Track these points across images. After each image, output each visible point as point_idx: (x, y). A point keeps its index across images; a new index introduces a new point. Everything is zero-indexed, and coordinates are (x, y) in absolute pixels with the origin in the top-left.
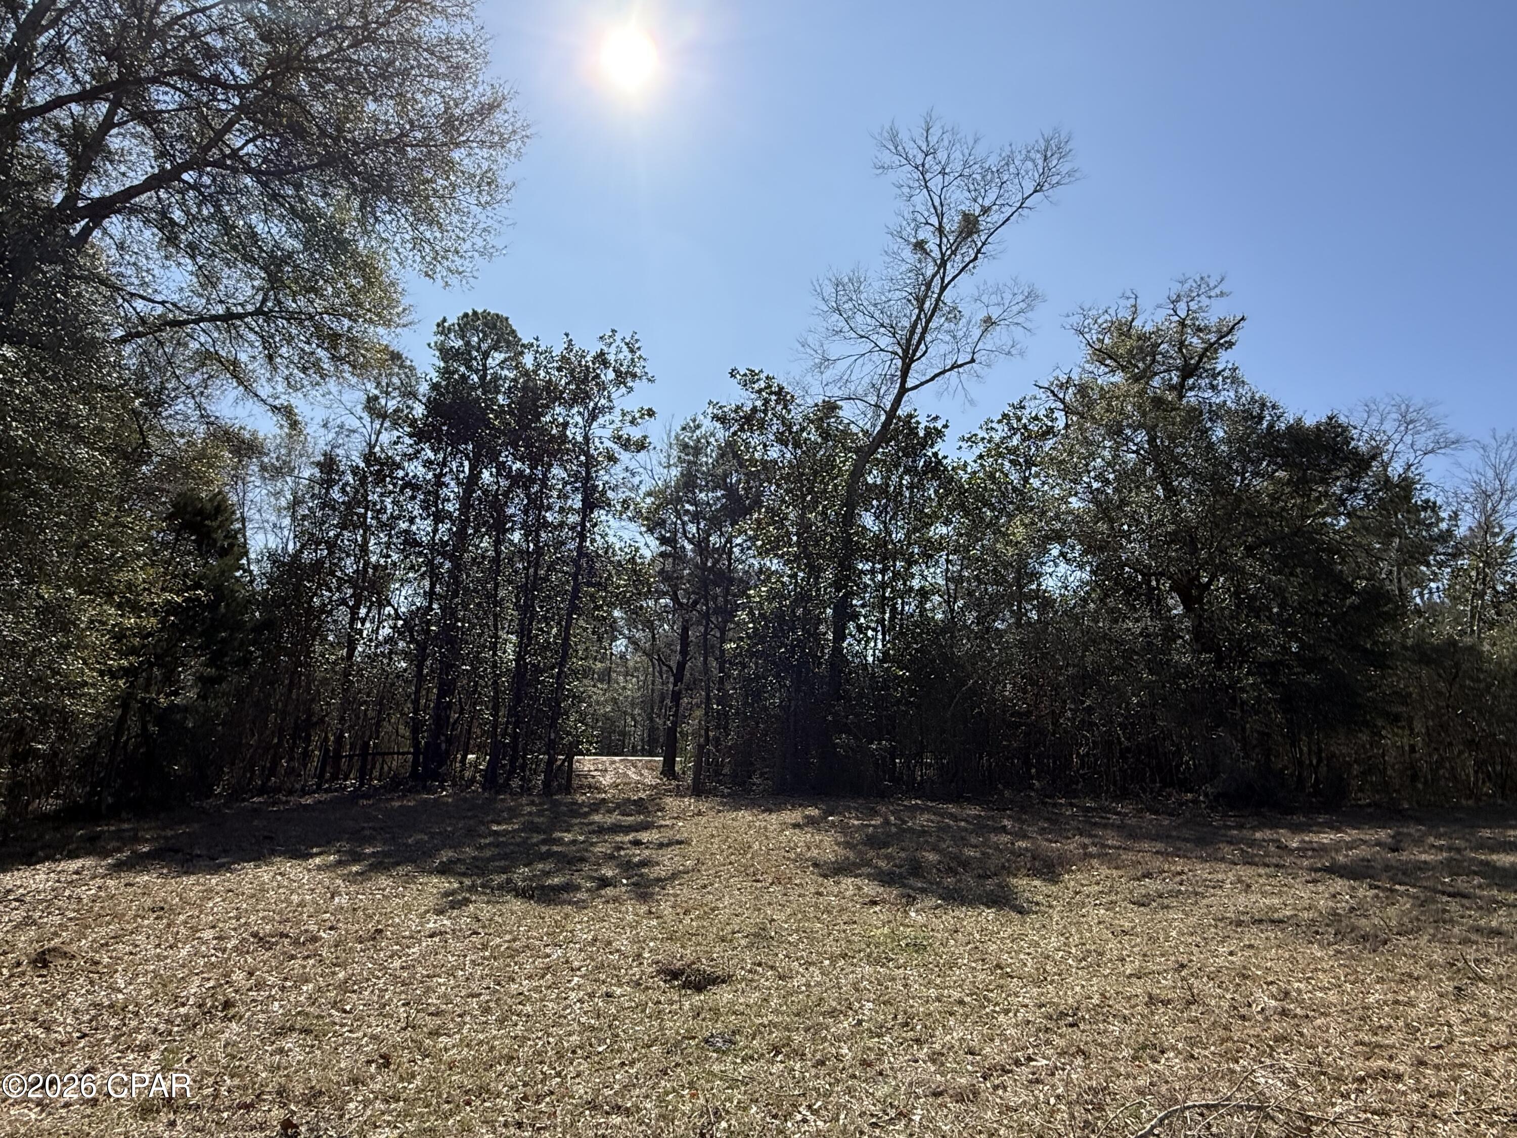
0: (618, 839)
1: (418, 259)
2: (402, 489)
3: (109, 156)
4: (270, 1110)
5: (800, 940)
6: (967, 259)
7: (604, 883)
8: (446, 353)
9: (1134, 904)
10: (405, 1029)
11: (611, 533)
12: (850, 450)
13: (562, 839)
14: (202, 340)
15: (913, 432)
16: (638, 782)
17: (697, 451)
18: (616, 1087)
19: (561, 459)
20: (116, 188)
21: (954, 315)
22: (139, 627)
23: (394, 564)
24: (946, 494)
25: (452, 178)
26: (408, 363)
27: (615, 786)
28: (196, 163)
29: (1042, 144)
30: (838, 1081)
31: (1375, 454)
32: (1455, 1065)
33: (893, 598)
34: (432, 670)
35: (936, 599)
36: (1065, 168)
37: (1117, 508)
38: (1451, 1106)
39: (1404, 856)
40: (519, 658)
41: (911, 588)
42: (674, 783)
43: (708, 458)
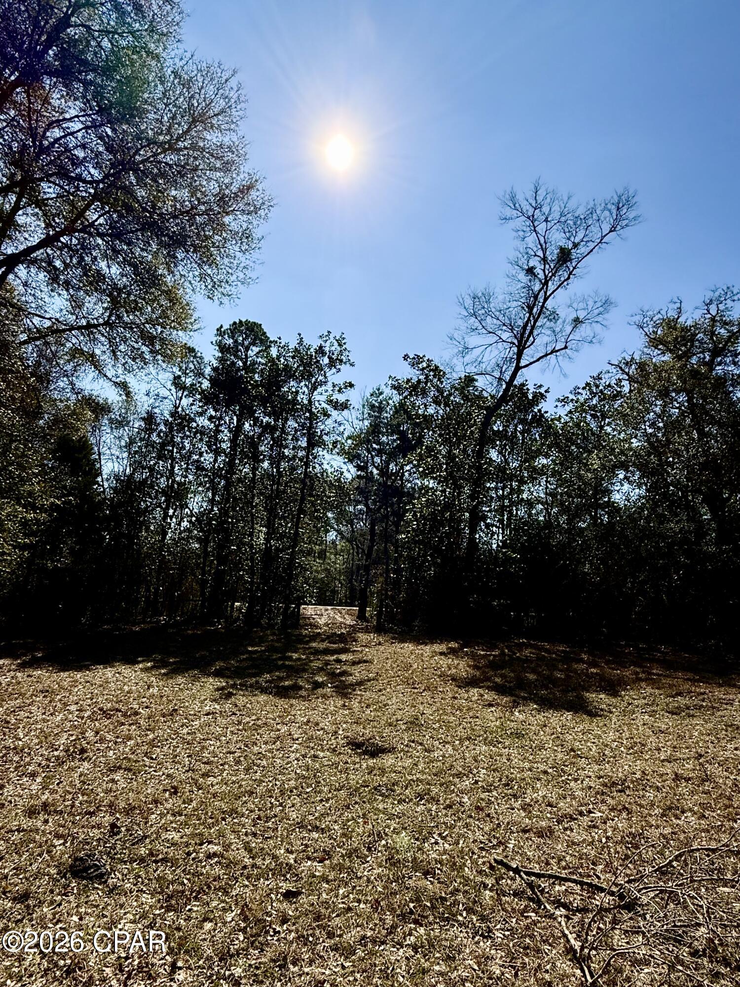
0: (327, 658)
1: (203, 287)
2: (195, 433)
3: (17, 227)
4: (104, 817)
5: (440, 727)
6: (562, 279)
7: (317, 685)
8: (223, 348)
9: (669, 712)
10: (188, 771)
11: (325, 462)
12: (482, 408)
13: (291, 657)
14: (74, 342)
15: (525, 395)
16: (341, 623)
17: (381, 409)
18: (317, 815)
19: (294, 415)
20: (22, 248)
21: (554, 317)
22: (36, 519)
23: (190, 482)
24: (546, 438)
25: (224, 235)
26: (199, 354)
27: (327, 625)
28: (69, 230)
29: (616, 199)
30: (459, 819)
33: (509, 506)
34: (213, 549)
35: (539, 507)
36: (632, 214)
37: (664, 446)
40: (267, 542)
41: (522, 500)
42: (365, 624)
43: (388, 414)
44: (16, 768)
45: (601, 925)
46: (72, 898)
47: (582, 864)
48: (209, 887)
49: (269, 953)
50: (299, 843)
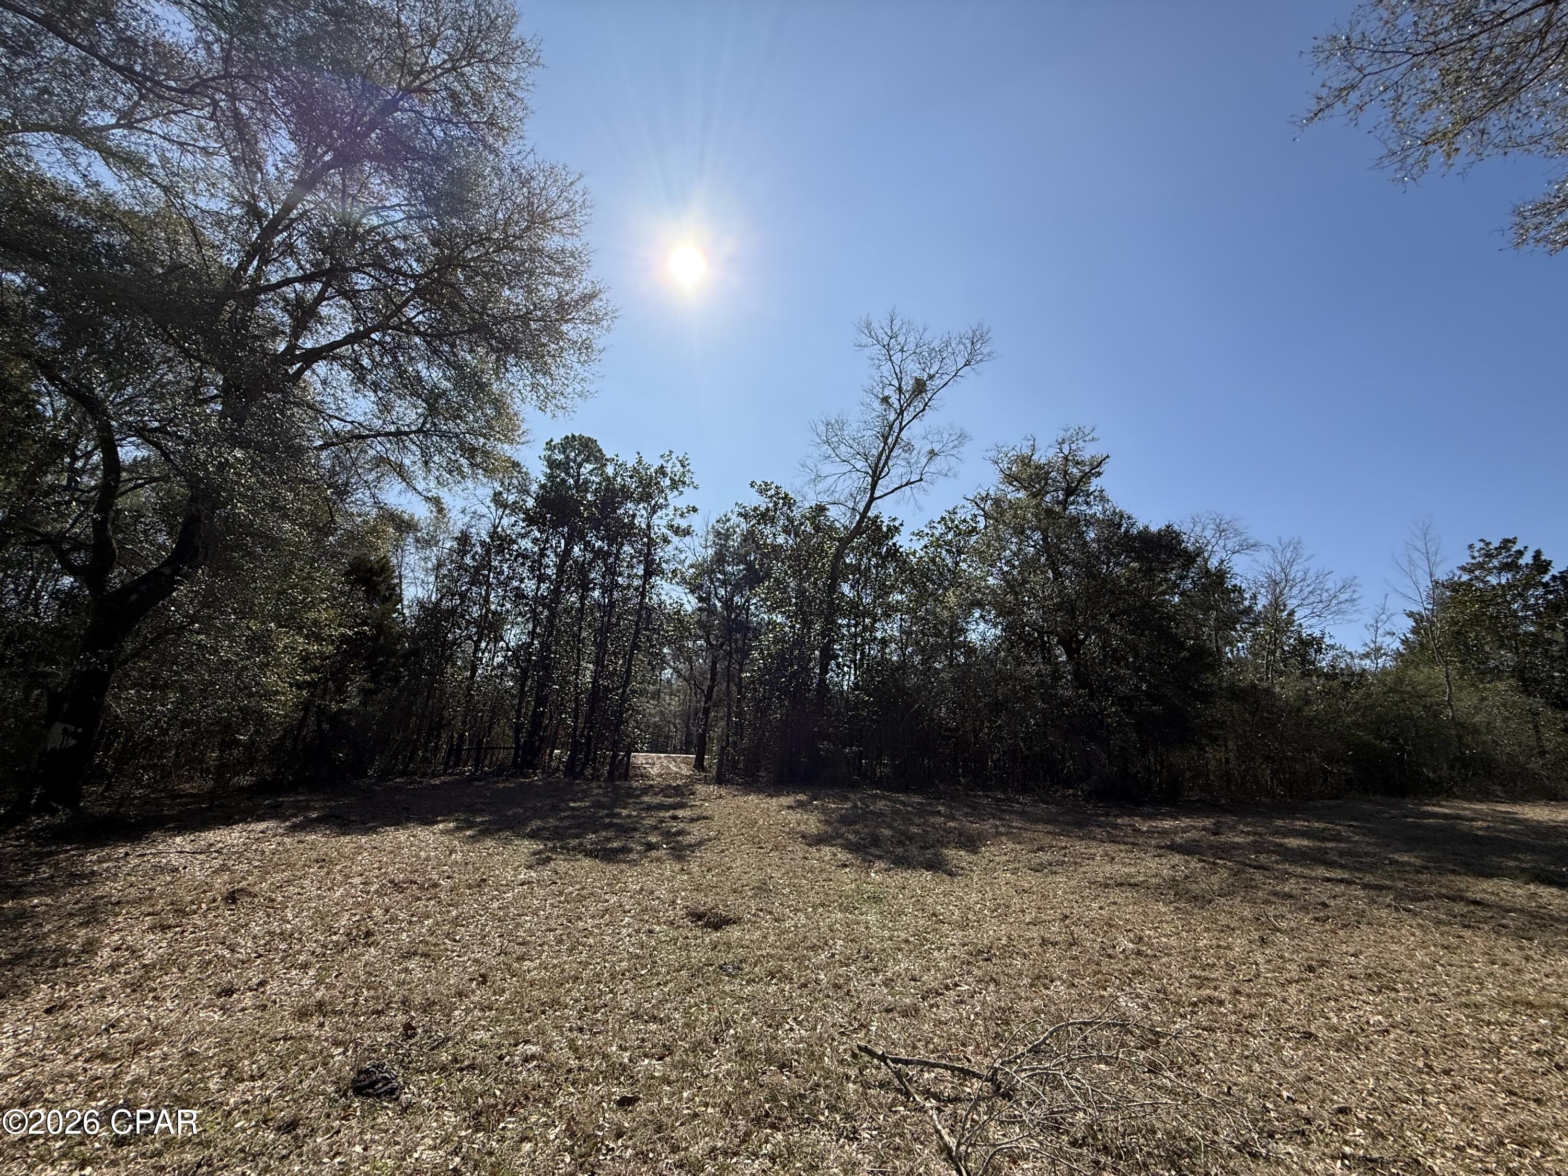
0: (661, 814)
1: (535, 398)
2: (517, 556)
3: (320, 320)
4: (395, 1016)
5: (791, 892)
6: (918, 410)
7: (650, 847)
8: (551, 463)
9: (1031, 870)
10: (499, 955)
11: (664, 593)
12: (834, 539)
13: (620, 813)
14: (378, 449)
15: (879, 528)
16: (676, 773)
17: (727, 537)
18: (654, 1001)
19: (630, 540)
20: (324, 342)
21: (909, 448)
22: (320, 652)
23: (507, 611)
24: (901, 572)
25: (561, 344)
26: (524, 470)
27: (660, 775)
28: (382, 327)
29: (970, 334)
30: (816, 999)
31: (1199, 552)
32: (1261, 994)
33: (862, 645)
34: (531, 689)
35: (893, 646)
36: (986, 350)
37: (1020, 585)
38: (1259, 1025)
39: (1223, 839)
40: (595, 681)
41: (876, 638)
42: (703, 774)
43: (734, 542)
45: (975, 1117)
46: (354, 1123)
47: (950, 1046)
48: (527, 1098)
50: (634, 1037)
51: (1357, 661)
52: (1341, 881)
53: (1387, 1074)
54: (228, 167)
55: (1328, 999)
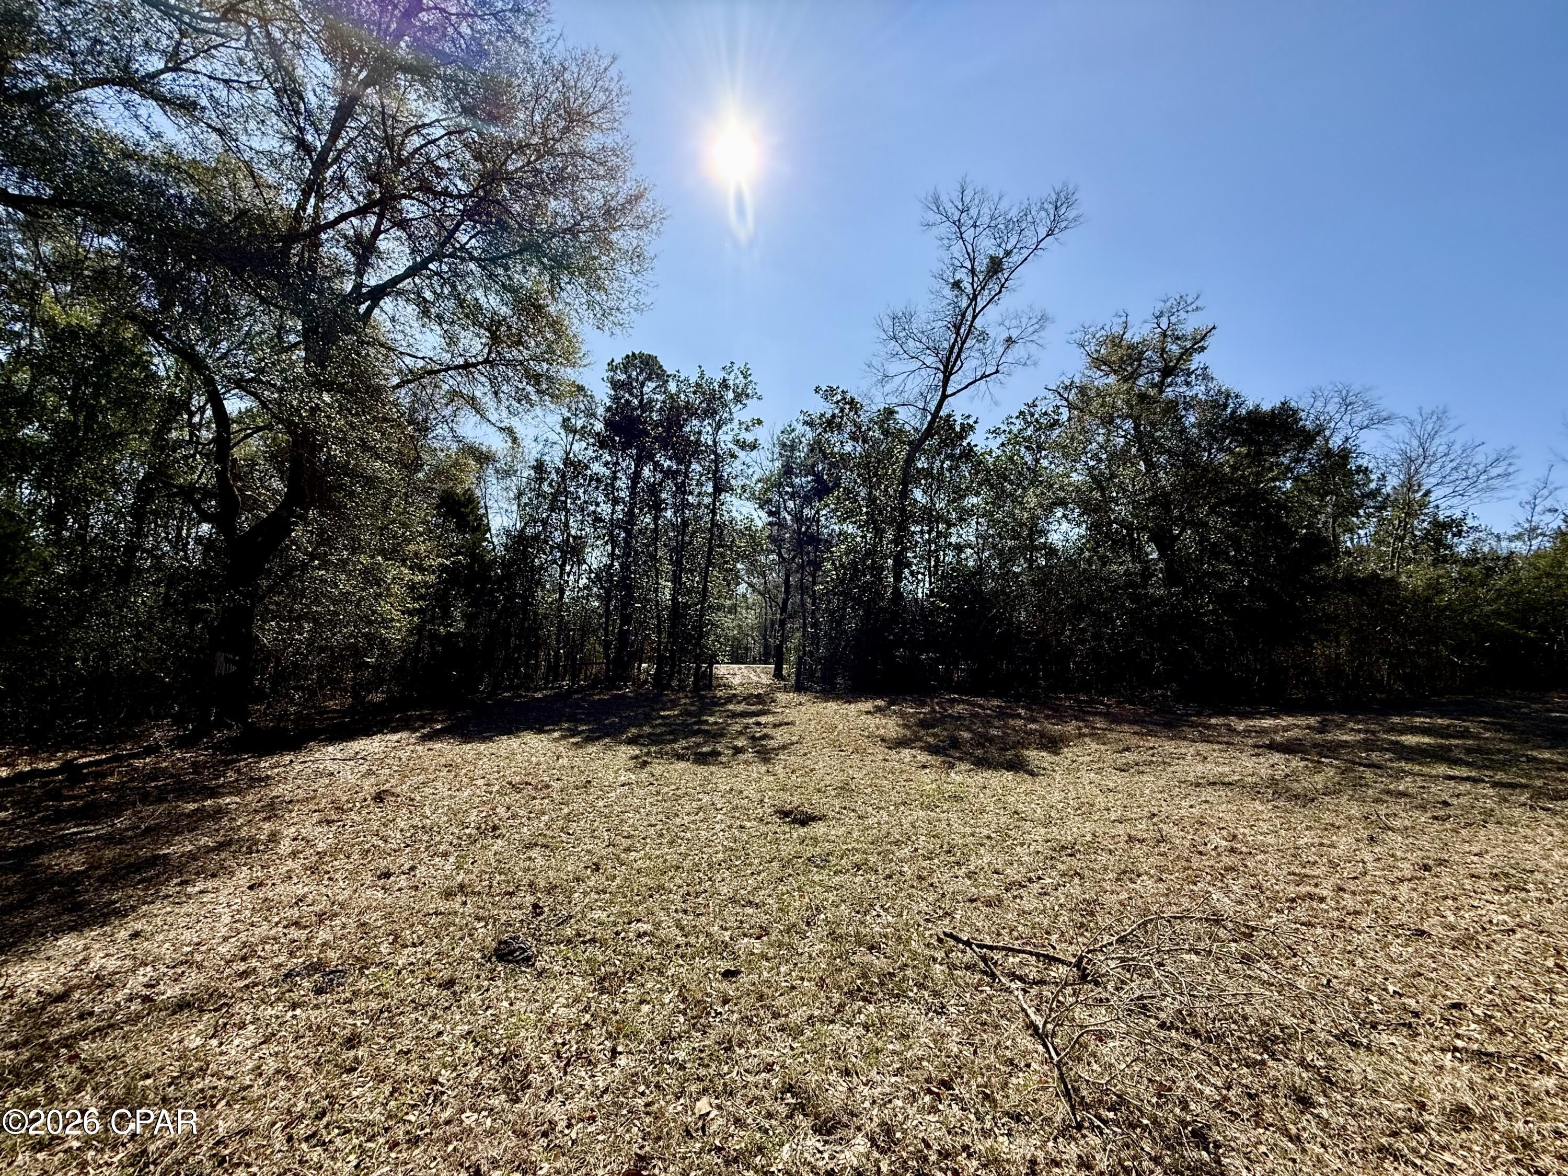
0: (745, 721)
1: (592, 316)
2: (590, 481)
3: (380, 255)
4: (525, 897)
5: (873, 792)
6: (993, 293)
7: (738, 751)
8: (615, 385)
9: (1117, 770)
10: (608, 846)
11: (734, 509)
12: (904, 443)
13: (707, 721)
14: (451, 383)
15: (952, 427)
16: (757, 682)
17: (793, 448)
18: (749, 889)
19: (697, 458)
20: (387, 278)
21: (983, 337)
22: (424, 582)
23: (587, 535)
24: (977, 473)
25: (612, 255)
26: (589, 393)
27: (741, 685)
28: (437, 256)
29: (1054, 197)
30: (901, 889)
31: (1320, 430)
32: (1368, 892)
33: (936, 551)
34: (616, 607)
35: (969, 551)
36: (1071, 214)
37: (1108, 479)
38: (1364, 922)
39: (1329, 737)
40: (674, 599)
41: (950, 544)
42: (783, 683)
43: (801, 454)
44: (427, 848)
45: (1061, 999)
46: (499, 983)
47: (1035, 934)
48: (643, 968)
49: (713, 1036)
50: (733, 919)
51: (1504, 544)
52: (1467, 779)
53: (1511, 973)
54: (273, 100)
55: (1446, 897)
